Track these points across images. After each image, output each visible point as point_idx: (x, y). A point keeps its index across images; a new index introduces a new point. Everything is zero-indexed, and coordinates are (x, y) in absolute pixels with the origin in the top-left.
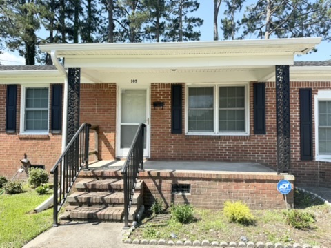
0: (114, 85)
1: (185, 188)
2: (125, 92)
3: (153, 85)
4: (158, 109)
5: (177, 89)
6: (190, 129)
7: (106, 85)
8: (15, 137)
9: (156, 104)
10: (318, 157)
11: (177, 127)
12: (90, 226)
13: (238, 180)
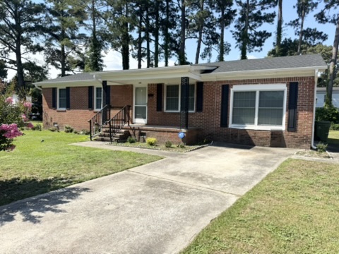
0: (132, 85)
1: (144, 134)
2: (137, 89)
3: (149, 85)
4: (151, 98)
5: (160, 86)
6: (167, 109)
7: (128, 85)
8: (92, 112)
9: (150, 95)
10: (231, 125)
11: (159, 108)
12: (101, 143)
13: (164, 131)
